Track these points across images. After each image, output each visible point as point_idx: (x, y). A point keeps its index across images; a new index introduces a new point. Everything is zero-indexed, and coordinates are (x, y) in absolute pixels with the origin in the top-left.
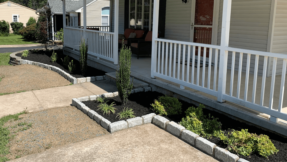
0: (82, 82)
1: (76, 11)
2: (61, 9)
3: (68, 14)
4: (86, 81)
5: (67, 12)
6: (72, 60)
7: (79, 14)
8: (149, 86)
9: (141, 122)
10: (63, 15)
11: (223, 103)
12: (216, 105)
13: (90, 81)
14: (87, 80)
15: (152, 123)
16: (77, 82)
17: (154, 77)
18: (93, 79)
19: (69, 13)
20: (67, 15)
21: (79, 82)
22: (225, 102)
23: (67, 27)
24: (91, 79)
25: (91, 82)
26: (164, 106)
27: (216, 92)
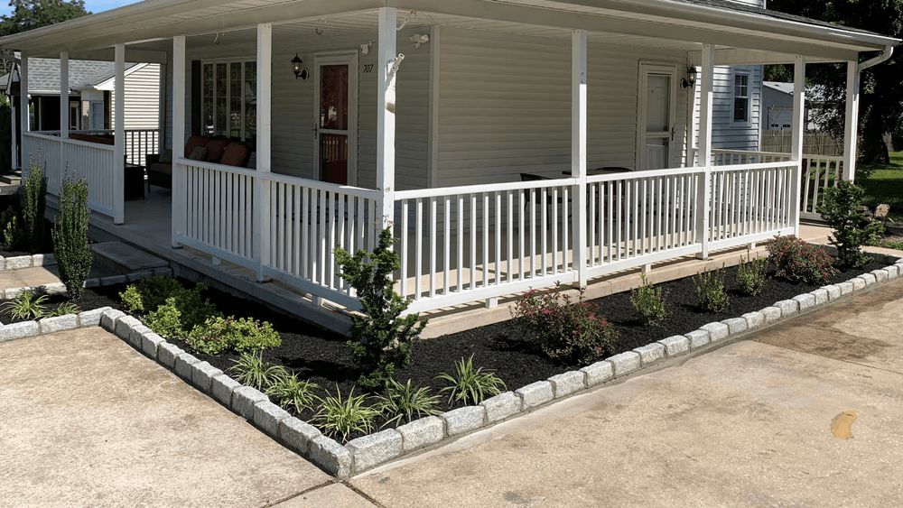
0: (19, 266)
1: (95, 87)
2: (55, 79)
3: (75, 94)
4: (32, 265)
5: (74, 89)
6: (14, 218)
7: (107, 94)
8: (169, 267)
9: (75, 324)
10: (59, 98)
11: (264, 282)
12: (253, 287)
13: (41, 263)
14: (32, 260)
15: (100, 325)
16: (6, 266)
17: (178, 246)
18: (50, 259)
19: (79, 92)
20: (71, 99)
21: (9, 267)
22: (271, 281)
23: (34, 134)
24: (44, 259)
25: (44, 266)
26: (142, 294)
27: (252, 260)
